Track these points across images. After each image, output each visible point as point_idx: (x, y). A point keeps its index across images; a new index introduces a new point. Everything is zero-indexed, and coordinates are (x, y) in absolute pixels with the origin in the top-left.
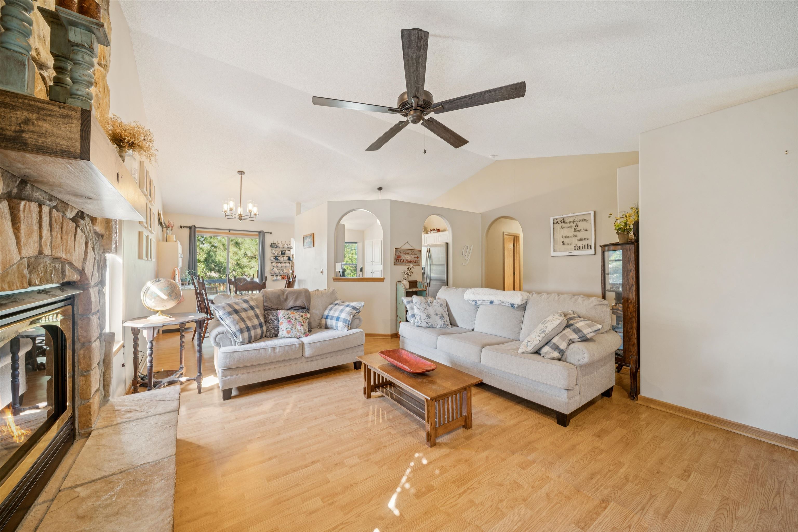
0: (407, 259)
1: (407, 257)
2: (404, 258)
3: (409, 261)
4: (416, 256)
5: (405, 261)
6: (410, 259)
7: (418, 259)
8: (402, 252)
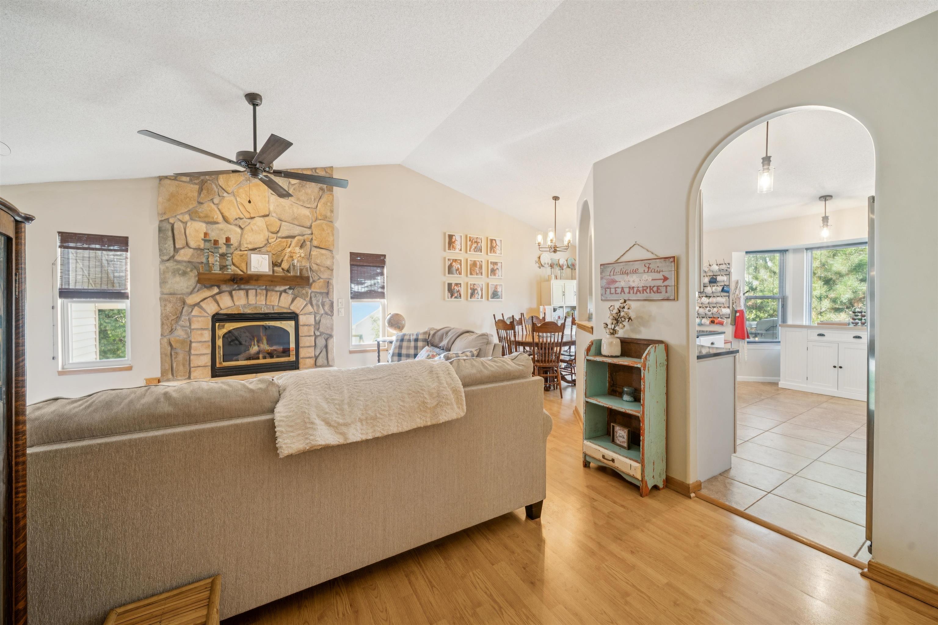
0: (633, 285)
1: (631, 280)
2: (623, 284)
3: (638, 291)
4: (660, 276)
5: (626, 290)
6: (641, 285)
7: (666, 283)
8: (618, 269)
